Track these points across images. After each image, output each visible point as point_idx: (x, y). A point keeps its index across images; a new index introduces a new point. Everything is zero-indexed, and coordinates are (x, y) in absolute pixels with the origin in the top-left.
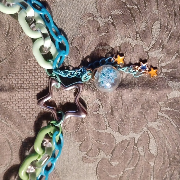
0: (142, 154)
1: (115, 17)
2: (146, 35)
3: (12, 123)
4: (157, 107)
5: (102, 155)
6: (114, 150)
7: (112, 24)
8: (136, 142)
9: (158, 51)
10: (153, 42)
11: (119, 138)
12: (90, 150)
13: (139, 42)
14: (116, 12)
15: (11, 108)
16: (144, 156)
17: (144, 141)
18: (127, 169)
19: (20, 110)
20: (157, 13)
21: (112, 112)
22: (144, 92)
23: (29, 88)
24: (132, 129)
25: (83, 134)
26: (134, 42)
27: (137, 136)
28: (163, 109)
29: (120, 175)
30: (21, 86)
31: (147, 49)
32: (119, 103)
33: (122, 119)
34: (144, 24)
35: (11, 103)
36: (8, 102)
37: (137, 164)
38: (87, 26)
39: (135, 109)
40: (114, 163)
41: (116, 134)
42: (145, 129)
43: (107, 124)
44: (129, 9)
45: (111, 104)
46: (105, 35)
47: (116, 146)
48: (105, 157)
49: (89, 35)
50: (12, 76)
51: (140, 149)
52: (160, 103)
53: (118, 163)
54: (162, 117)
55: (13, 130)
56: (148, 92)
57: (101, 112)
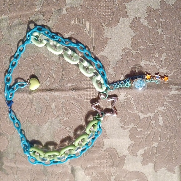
0: (155, 125)
1: (141, 50)
2: (158, 60)
3: (83, 107)
4: (164, 99)
5: (132, 125)
6: (139, 122)
7: (139, 54)
8: (151, 118)
9: (164, 69)
10: (162, 64)
11: (142, 116)
12: (125, 122)
13: (154, 64)
14: (141, 47)
15: (82, 99)
16: (155, 126)
17: (156, 118)
18: (146, 133)
19: (87, 100)
20: (164, 48)
21: (138, 102)
22: (156, 91)
23: (92, 89)
24: (149, 111)
25: (122, 114)
26: (151, 64)
27: (152, 115)
28: (167, 100)
29: (142, 136)
30: (88, 87)
31: (158, 67)
32: (142, 97)
33: (144, 105)
34: (157, 54)
35: (82, 97)
36: (81, 96)
37: (152, 130)
38: (126, 55)
39: (151, 100)
40: (139, 130)
41: (140, 114)
42: (156, 111)
43: (136, 108)
44: (149, 46)
45: (138, 98)
46: (135, 60)
47: (140, 120)
48: (134, 126)
49: (126, 60)
50: (83, 82)
51: (154, 122)
52: (165, 97)
53: (141, 130)
54: (166, 105)
55: (83, 111)
56: (158, 91)
57: (132, 102)
